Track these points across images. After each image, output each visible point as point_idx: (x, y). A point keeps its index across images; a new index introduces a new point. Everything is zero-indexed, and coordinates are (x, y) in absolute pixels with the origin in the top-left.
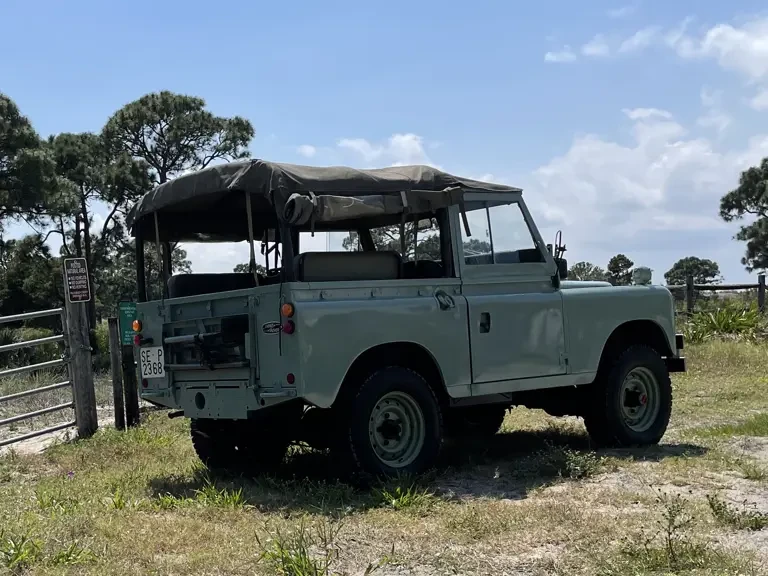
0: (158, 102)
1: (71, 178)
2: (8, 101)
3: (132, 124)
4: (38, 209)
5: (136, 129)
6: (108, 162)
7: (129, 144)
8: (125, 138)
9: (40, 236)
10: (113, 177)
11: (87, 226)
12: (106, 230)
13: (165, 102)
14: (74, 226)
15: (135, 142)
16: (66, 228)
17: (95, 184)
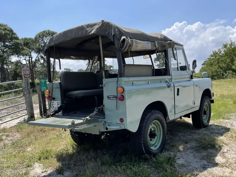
0: (47, 32)
1: (27, 47)
2: (11, 29)
3: (41, 36)
4: (19, 54)
5: (42, 38)
6: (36, 45)
7: (41, 41)
8: (40, 39)
9: (20, 60)
10: (37, 48)
11: (32, 59)
12: (36, 60)
13: (49, 32)
14: (28, 59)
15: (42, 41)
16: (27, 59)
17: (33, 49)
